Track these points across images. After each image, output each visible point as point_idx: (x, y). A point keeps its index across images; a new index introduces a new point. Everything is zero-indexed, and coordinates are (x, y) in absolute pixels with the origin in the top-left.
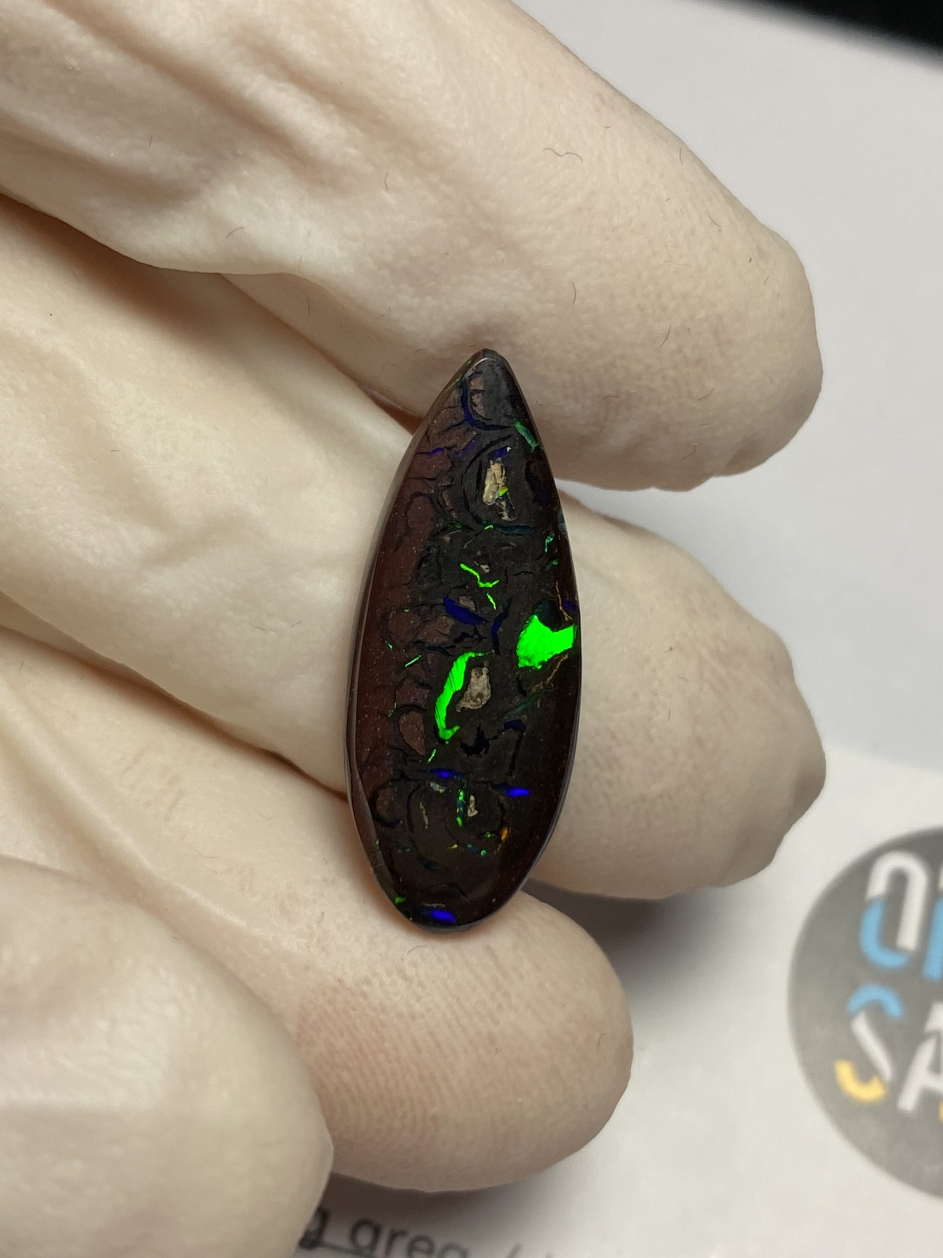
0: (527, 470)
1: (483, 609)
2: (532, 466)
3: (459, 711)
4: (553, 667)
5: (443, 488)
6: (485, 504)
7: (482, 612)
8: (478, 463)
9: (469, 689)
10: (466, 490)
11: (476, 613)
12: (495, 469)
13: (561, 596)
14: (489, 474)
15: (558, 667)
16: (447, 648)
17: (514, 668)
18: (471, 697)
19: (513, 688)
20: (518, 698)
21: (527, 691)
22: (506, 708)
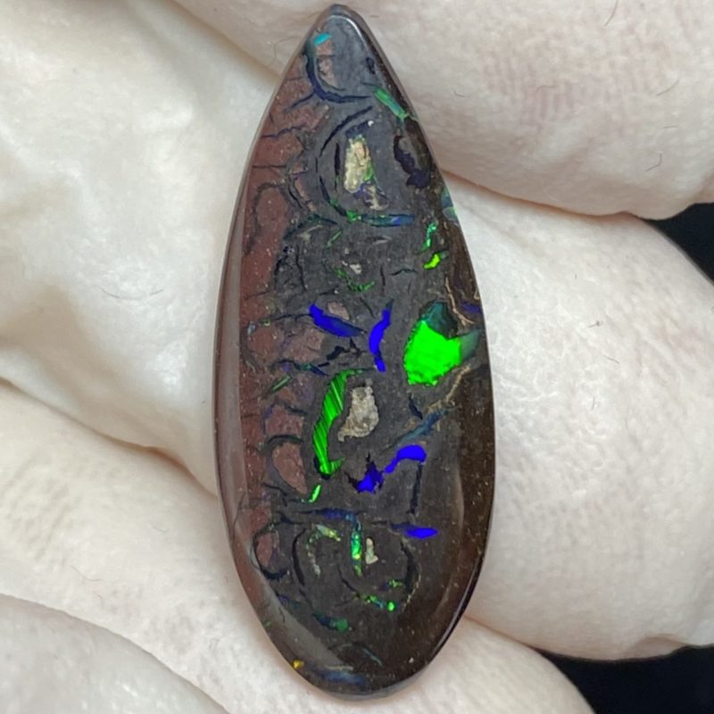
0: (396, 147)
1: (358, 318)
2: (401, 142)
3: (342, 439)
4: (452, 381)
5: (294, 177)
6: (347, 192)
7: (357, 321)
8: (335, 144)
9: (351, 414)
10: (323, 176)
11: (350, 323)
12: (356, 148)
13: (454, 296)
14: (350, 155)
15: (458, 382)
16: (320, 366)
17: (404, 385)
18: (356, 423)
19: (405, 409)
20: (412, 422)
21: (422, 411)
22: (399, 434)
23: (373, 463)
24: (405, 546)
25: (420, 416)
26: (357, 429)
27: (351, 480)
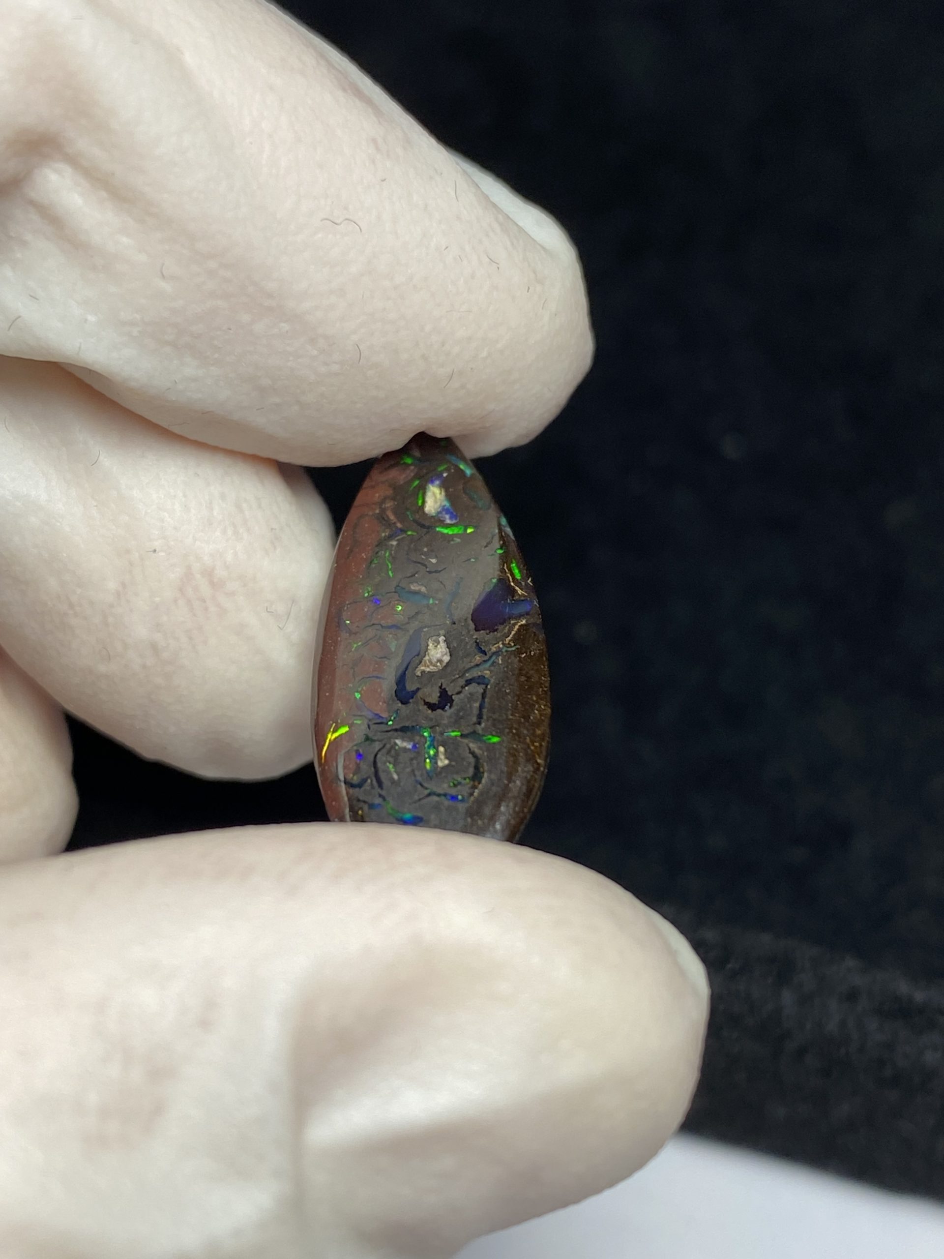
3: (419, 674)
6: (427, 515)
9: (427, 656)
11: (427, 595)
12: (434, 489)
14: (429, 494)
15: (515, 629)
17: (471, 632)
18: (430, 661)
19: (472, 650)
20: (478, 658)
21: (486, 650)
22: (468, 666)
23: (445, 689)
24: (472, 749)
25: (484, 653)
26: (431, 667)
27: (426, 703)
